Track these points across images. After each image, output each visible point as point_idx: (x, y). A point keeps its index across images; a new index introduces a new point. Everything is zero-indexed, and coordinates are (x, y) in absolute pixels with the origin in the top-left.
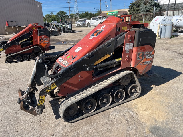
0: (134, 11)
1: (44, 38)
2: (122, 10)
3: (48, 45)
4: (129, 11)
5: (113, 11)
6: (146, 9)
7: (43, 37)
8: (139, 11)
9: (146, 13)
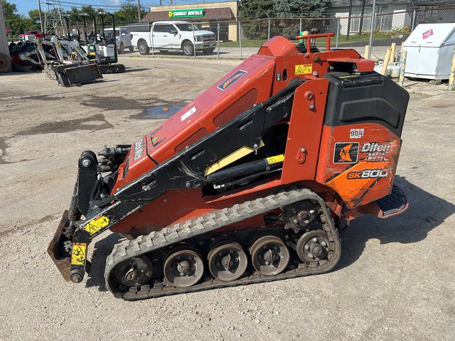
0: (256, 8)
1: (362, 141)
2: (215, 4)
3: (375, 188)
4: (239, 8)
5: (188, 7)
6: (291, 5)
7: (356, 133)
8: (269, 11)
9: (292, 16)
